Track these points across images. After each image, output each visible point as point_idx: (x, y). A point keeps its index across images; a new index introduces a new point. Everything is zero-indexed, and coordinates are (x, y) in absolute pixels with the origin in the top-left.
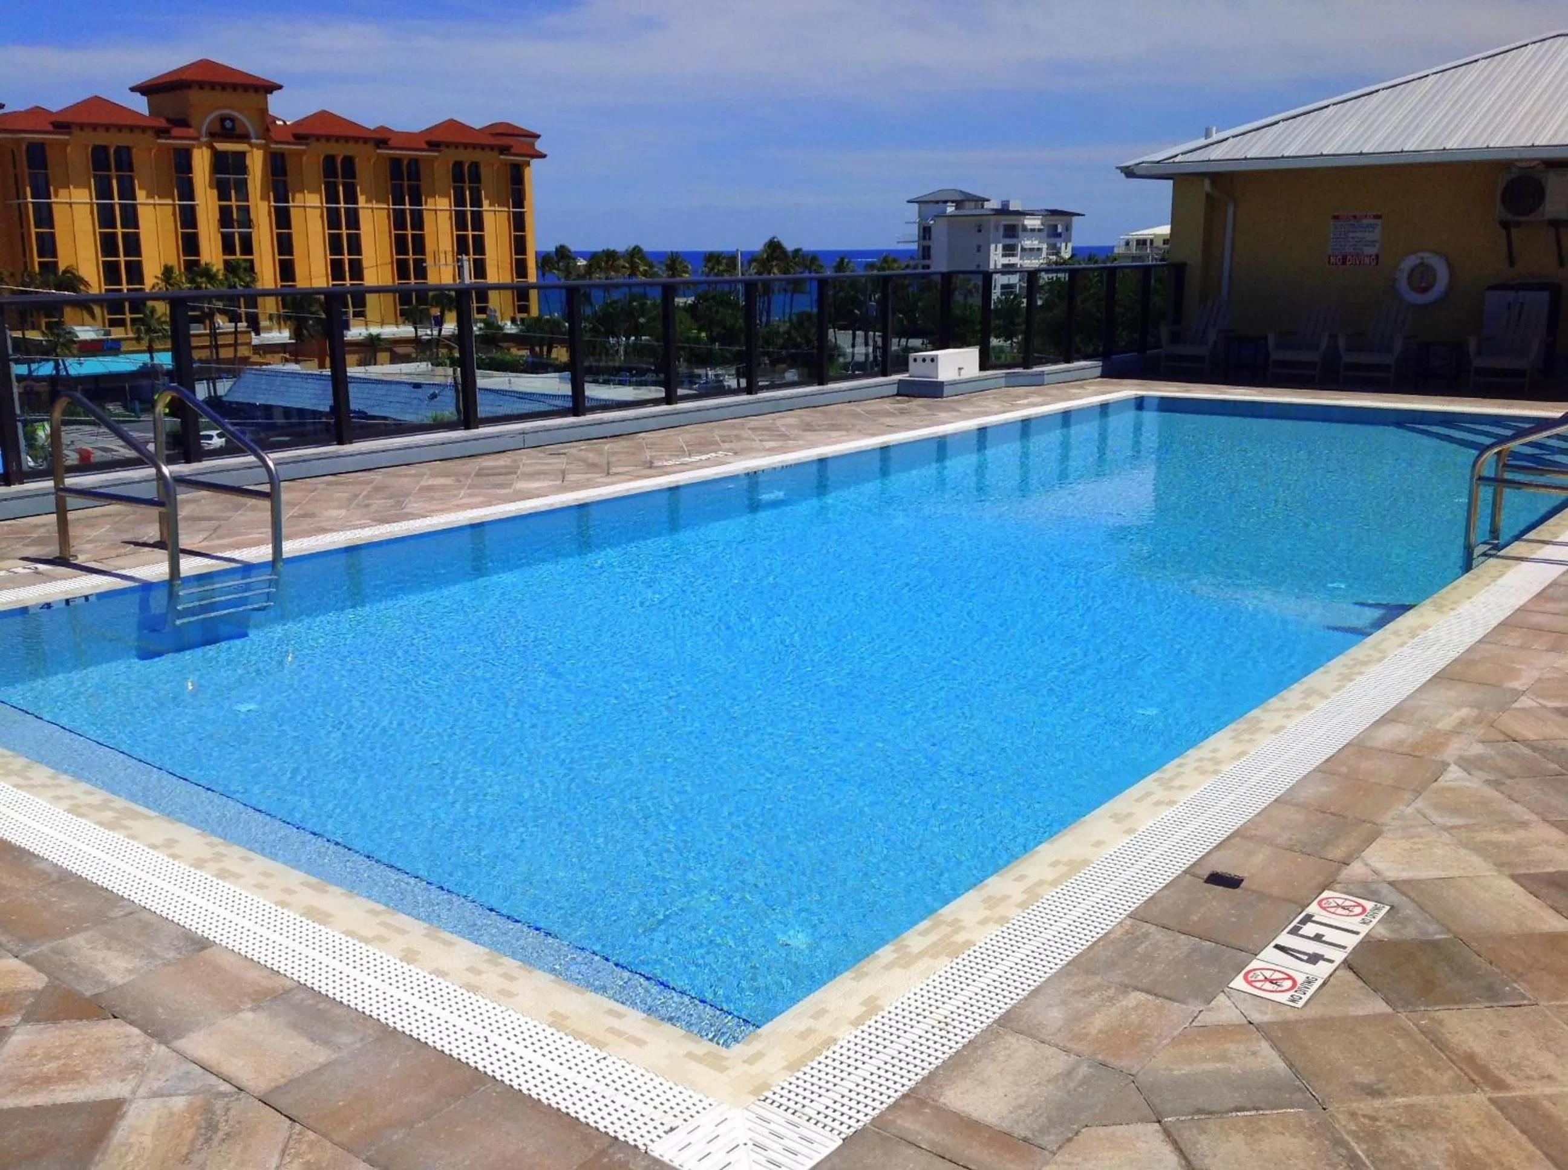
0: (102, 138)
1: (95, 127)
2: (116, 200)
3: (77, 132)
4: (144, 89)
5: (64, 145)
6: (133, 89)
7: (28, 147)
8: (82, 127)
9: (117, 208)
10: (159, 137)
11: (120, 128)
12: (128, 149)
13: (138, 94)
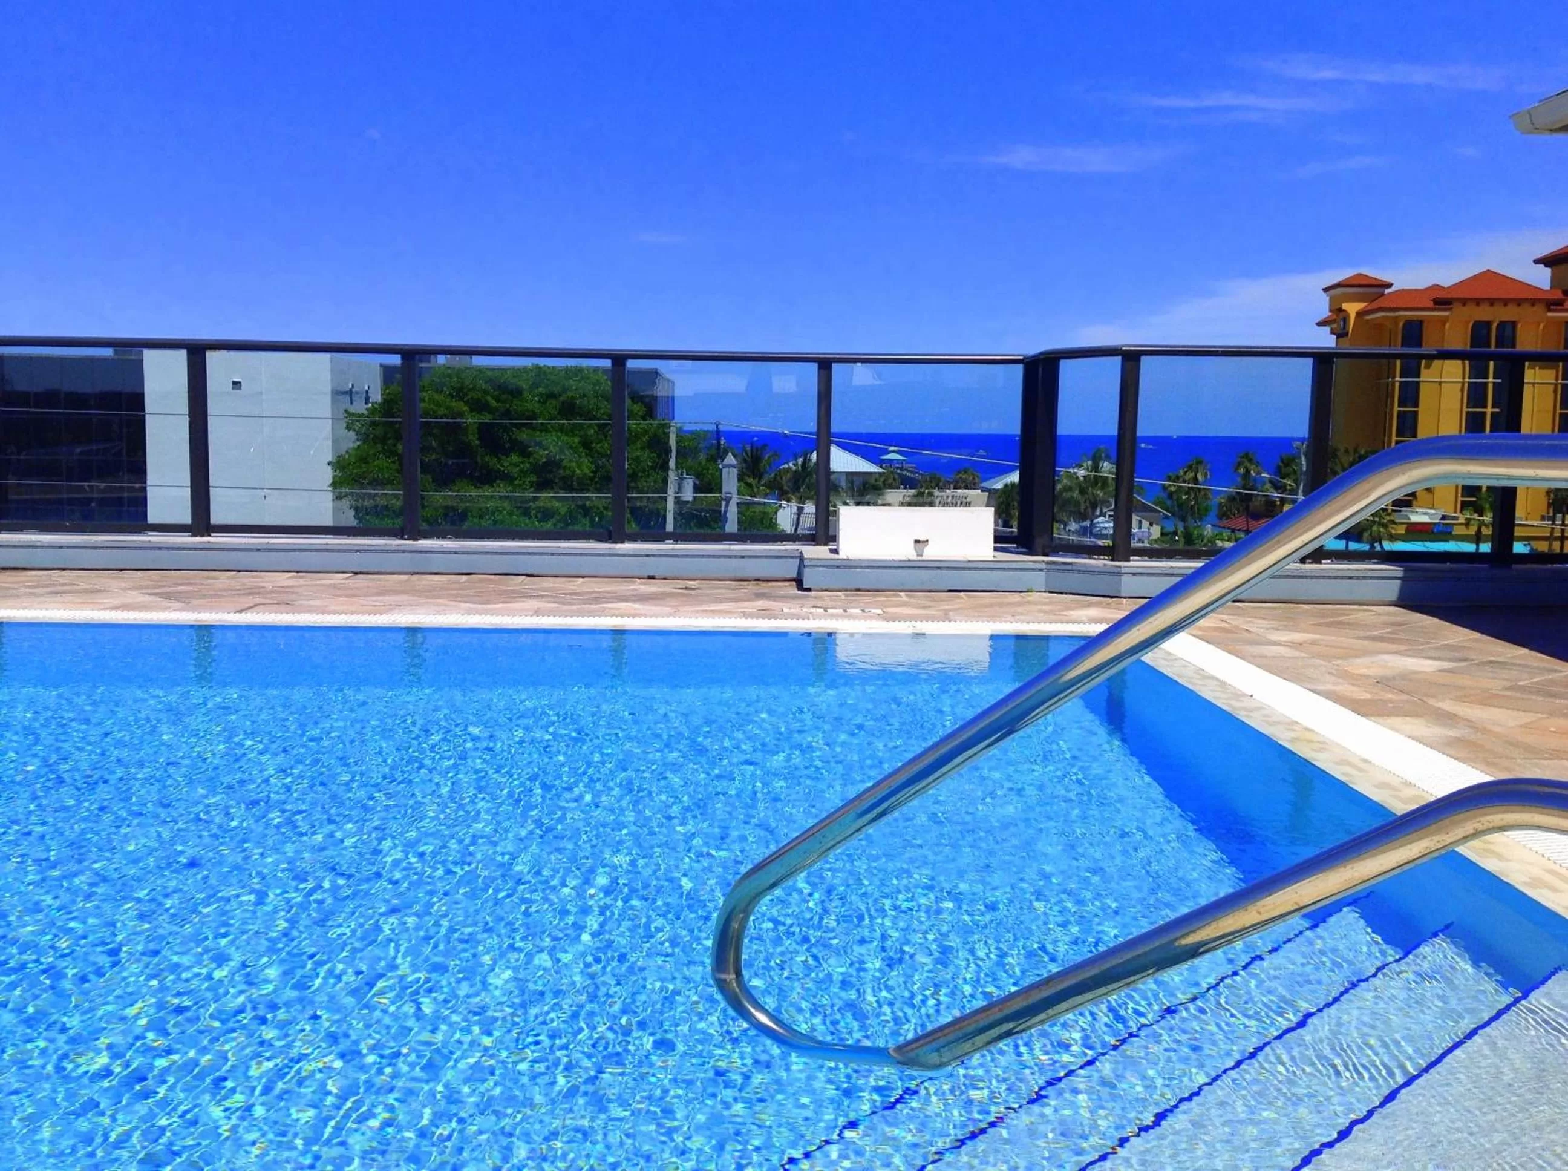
0: (1484, 313)
1: (1478, 302)
2: (1491, 380)
3: (1457, 308)
4: (1547, 261)
5: (1443, 321)
6: (1537, 262)
7: (1404, 325)
8: (1464, 302)
9: (1490, 387)
10: (1549, 310)
11: (1506, 302)
12: (1514, 324)
13: (1542, 266)
